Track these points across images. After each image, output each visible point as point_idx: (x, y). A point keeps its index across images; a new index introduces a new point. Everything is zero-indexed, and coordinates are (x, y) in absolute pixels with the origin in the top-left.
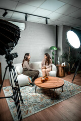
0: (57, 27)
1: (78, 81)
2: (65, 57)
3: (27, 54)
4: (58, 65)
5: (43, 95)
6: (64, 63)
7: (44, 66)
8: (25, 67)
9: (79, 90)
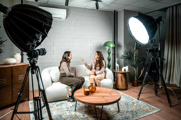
0: (115, 13)
1: (150, 98)
2: (129, 57)
3: (68, 53)
4: (117, 70)
5: (86, 116)
6: (127, 68)
7: (94, 70)
8: (63, 72)
9: (147, 111)
